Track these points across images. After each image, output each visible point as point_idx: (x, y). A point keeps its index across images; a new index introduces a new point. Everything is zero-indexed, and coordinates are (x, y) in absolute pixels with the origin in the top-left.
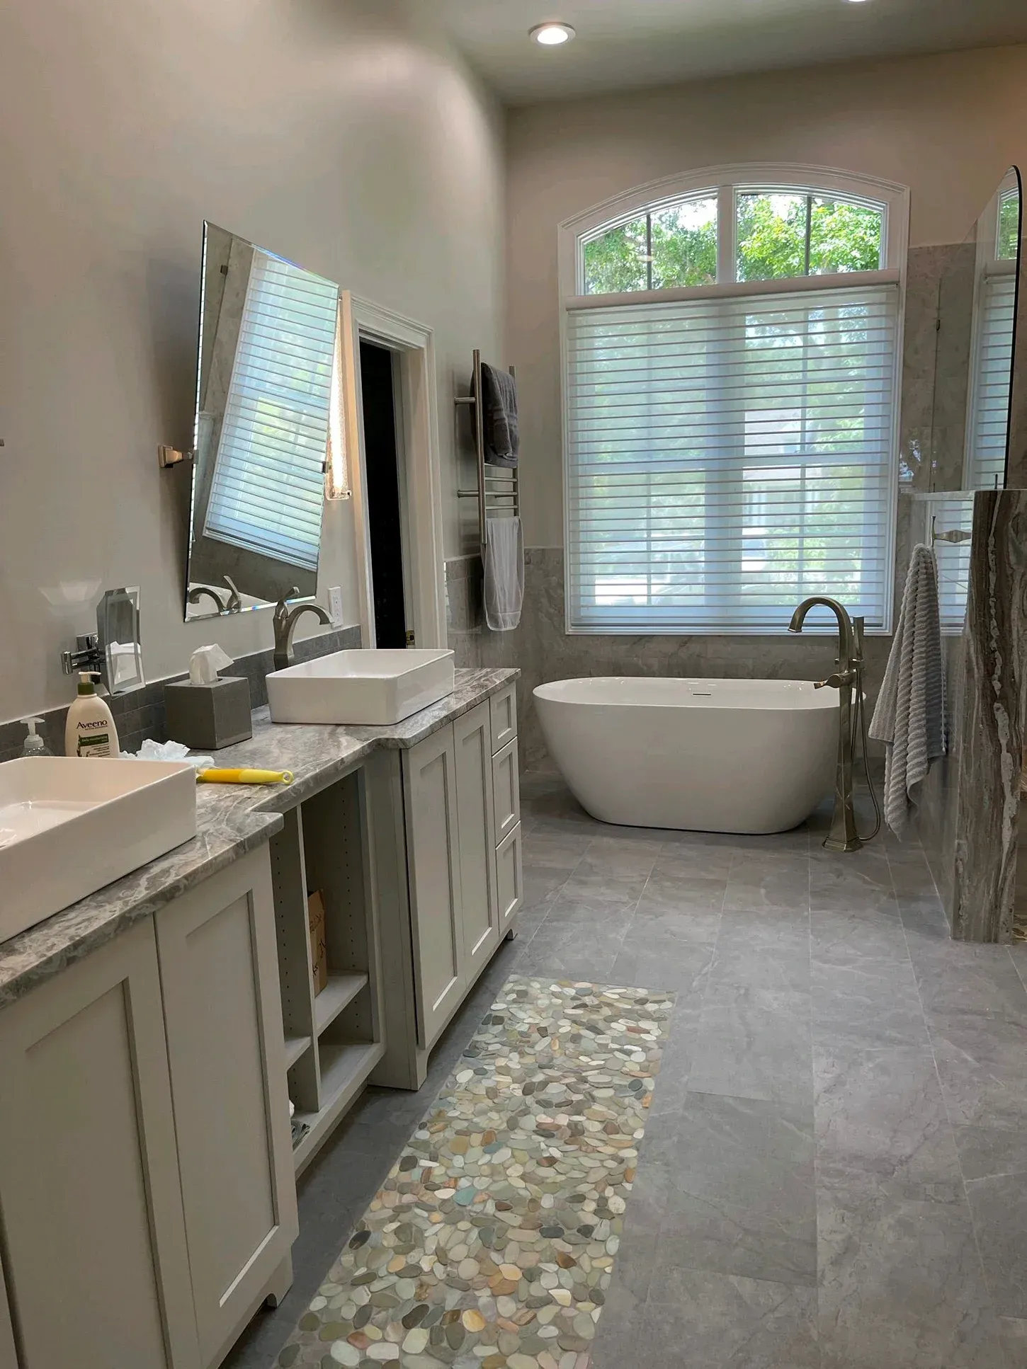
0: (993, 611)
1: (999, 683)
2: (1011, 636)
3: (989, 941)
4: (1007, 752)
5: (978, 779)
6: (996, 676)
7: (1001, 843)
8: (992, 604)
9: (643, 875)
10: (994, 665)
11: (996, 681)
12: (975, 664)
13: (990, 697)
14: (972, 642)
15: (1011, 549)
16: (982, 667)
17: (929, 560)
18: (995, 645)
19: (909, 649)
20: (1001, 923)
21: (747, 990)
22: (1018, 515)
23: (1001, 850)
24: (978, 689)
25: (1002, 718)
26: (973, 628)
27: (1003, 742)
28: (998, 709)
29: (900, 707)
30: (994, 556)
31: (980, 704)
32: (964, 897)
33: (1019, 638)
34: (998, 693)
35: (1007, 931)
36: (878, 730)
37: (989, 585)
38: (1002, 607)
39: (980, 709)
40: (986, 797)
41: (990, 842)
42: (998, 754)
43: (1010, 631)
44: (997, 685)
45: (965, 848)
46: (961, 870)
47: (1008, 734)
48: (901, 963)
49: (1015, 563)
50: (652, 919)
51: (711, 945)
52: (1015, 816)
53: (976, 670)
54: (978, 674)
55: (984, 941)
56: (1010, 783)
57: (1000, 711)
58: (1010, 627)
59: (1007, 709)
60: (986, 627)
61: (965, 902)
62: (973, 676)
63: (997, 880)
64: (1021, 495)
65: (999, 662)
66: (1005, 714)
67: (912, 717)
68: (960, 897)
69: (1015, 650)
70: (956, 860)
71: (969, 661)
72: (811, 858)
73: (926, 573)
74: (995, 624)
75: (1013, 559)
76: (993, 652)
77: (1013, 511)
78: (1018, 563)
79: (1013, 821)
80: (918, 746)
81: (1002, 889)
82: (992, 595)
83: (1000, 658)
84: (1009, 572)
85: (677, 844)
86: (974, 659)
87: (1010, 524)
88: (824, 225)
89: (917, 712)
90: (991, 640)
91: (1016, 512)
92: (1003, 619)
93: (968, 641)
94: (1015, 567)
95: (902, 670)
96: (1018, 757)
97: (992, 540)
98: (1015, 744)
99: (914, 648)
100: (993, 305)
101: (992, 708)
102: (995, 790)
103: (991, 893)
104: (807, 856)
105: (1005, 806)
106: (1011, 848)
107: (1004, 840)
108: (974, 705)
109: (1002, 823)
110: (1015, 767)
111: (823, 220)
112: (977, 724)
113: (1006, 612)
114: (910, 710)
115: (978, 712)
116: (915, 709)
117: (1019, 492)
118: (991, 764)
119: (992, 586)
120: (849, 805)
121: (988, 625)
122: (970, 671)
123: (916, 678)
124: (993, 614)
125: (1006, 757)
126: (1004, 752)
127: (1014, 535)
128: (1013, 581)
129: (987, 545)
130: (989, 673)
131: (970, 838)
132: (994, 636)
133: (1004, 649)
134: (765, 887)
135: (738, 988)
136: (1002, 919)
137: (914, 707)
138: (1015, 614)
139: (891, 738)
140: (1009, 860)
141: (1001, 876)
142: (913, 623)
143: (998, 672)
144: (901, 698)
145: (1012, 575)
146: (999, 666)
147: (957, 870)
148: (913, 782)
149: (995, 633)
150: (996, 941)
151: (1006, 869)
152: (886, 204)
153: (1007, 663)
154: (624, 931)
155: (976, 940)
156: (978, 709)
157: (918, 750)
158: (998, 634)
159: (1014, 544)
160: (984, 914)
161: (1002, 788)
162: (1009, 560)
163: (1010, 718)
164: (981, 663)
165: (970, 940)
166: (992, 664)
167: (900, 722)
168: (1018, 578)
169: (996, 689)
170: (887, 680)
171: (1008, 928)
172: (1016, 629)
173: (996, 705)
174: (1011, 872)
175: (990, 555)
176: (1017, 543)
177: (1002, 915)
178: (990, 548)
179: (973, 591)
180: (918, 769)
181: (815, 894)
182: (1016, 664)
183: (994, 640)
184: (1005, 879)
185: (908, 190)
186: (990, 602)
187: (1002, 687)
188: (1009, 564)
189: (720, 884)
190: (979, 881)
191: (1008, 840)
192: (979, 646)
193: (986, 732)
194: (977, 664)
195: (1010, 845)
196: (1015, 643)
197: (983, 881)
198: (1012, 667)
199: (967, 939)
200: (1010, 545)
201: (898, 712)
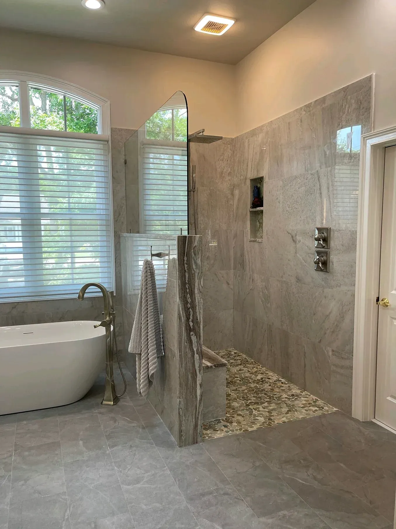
0: (188, 290)
1: (192, 323)
2: (195, 301)
3: (194, 443)
4: (197, 354)
5: (186, 369)
6: (190, 320)
7: (196, 397)
8: (187, 287)
9: (9, 451)
10: (190, 315)
11: (191, 322)
12: (182, 315)
13: (189, 330)
14: (180, 305)
15: (193, 262)
16: (185, 317)
17: (151, 266)
18: (190, 306)
19: (146, 308)
20: (198, 434)
21: (95, 523)
22: (195, 247)
23: (196, 400)
24: (184, 327)
25: (194, 338)
26: (181, 299)
27: (195, 349)
28: (192, 335)
29: (143, 336)
30: (187, 265)
31: (185, 334)
32: (183, 425)
33: (198, 302)
34: (192, 328)
35: (201, 437)
36: (133, 348)
37: (186, 279)
38: (192, 288)
39: (185, 336)
40: (190, 377)
41: (192, 397)
42: (193, 356)
43: (195, 299)
44: (191, 324)
45: (182, 403)
46: (181, 414)
47: (197, 346)
48: (164, 471)
49: (195, 268)
50: (23, 485)
51: (64, 493)
52: (201, 383)
53: (182, 318)
54: (183, 319)
55: (192, 444)
56: (199, 368)
57: (193, 336)
58: (195, 297)
59: (196, 335)
60: (185, 298)
61: (183, 428)
62: (182, 321)
63: (196, 415)
64: (196, 238)
65: (192, 313)
66: (195, 336)
67: (150, 340)
68: (181, 426)
69: (197, 308)
70: (179, 409)
71: (179, 314)
72: (98, 413)
73: (150, 272)
74: (189, 296)
75: (194, 267)
76: (189, 309)
77: (193, 245)
78: (196, 268)
79: (201, 385)
80: (154, 354)
81: (198, 418)
82: (187, 283)
83: (192, 312)
84: (193, 272)
85: (25, 422)
86: (181, 313)
87: (192, 251)
88: (46, 121)
89: (152, 338)
90: (188, 304)
91: (194, 246)
92: (192, 293)
93: (179, 305)
94: (195, 270)
95: (143, 319)
96: (201, 355)
97: (185, 258)
98: (199, 350)
99: (148, 307)
100: (146, 157)
101: (190, 334)
102: (193, 373)
103: (194, 421)
104: (96, 413)
105: (197, 379)
106: (200, 398)
107: (197, 394)
108: (182, 334)
109: (196, 387)
110: (200, 361)
111: (46, 118)
112: (184, 344)
113: (193, 290)
114: (148, 337)
115: (184, 338)
116: (151, 337)
117: (195, 236)
118: (191, 361)
119: (187, 279)
120: (112, 382)
121: (186, 297)
122: (180, 318)
123: (150, 322)
124: (188, 292)
125: (196, 356)
126: (196, 354)
127: (194, 256)
128: (195, 276)
129: (184, 260)
130: (188, 319)
131: (184, 398)
132: (189, 302)
133: (193, 307)
134: (81, 440)
135: (90, 524)
136: (198, 432)
137: (151, 336)
138: (196, 291)
139: (140, 352)
140: (200, 403)
141: (197, 412)
142: (147, 295)
143: (191, 317)
144: (143, 332)
145: (194, 273)
146: (191, 315)
147: (179, 413)
148: (152, 372)
149: (189, 300)
150: (197, 443)
151: (199, 408)
152: (100, 107)
153: (195, 313)
154: (7, 500)
155: (189, 444)
156: (184, 336)
157: (154, 356)
158: (190, 301)
159: (194, 260)
160: (191, 432)
161: (196, 371)
162: (193, 267)
163: (197, 339)
164: (184, 314)
165: (186, 445)
166: (189, 314)
167: (144, 343)
168: (196, 275)
169: (191, 326)
170: (136, 323)
171: (201, 435)
172: (197, 297)
173: (191, 333)
174: (201, 409)
175: (185, 265)
176: (195, 259)
177: (198, 429)
178: (185, 262)
179: (179, 281)
180: (154, 366)
181: (109, 437)
182: (198, 314)
183: (189, 304)
184: (199, 413)
185: (109, 102)
186: (187, 286)
187: (193, 324)
188: (193, 269)
189: (55, 445)
190: (189, 416)
191: (199, 395)
192: (183, 307)
193: (188, 347)
194: (183, 315)
195: (200, 397)
196: (197, 304)
197: (190, 416)
198: (197, 315)
199: (185, 445)
200: (193, 260)
201: (142, 339)
